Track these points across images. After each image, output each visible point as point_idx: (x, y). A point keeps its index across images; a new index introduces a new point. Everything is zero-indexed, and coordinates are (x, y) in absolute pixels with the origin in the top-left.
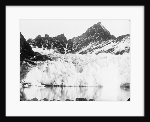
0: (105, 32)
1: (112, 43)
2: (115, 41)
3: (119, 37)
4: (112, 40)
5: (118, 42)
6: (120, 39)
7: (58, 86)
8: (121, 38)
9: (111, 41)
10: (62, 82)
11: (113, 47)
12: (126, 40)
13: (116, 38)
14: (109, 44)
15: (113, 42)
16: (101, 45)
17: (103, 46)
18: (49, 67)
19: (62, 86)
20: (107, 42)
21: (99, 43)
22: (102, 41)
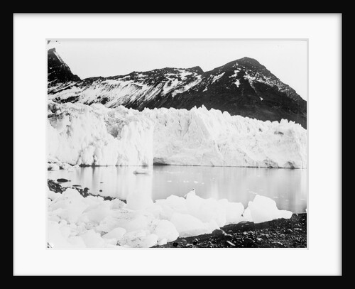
0: (63, 68)
1: (75, 87)
2: (78, 84)
3: (87, 80)
4: (74, 83)
5: (85, 87)
6: (88, 83)
7: (89, 166)
8: (89, 81)
9: (72, 84)
10: (94, 157)
11: (76, 95)
12: (97, 86)
13: (81, 81)
14: (69, 88)
15: (76, 85)
16: (55, 88)
17: (59, 91)
18: (73, 126)
19: (94, 166)
20: (66, 86)
21: (52, 85)
22: (56, 82)
